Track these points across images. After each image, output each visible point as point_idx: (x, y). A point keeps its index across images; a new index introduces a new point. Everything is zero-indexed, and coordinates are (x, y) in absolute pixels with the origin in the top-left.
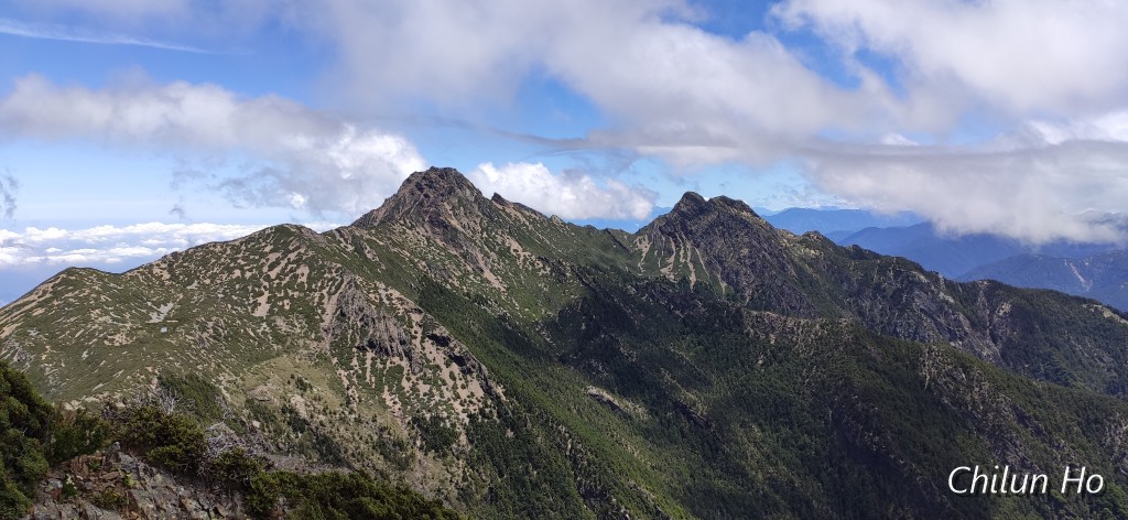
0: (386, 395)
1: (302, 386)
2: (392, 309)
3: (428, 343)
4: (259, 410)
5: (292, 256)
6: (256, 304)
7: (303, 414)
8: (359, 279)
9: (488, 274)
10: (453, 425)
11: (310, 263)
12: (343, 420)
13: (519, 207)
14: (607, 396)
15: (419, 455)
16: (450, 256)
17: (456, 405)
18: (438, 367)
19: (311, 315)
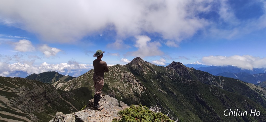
0: (130, 88)
1: (119, 86)
2: (131, 76)
3: (136, 81)
4: (114, 89)
5: (119, 69)
6: (114, 75)
7: (119, 90)
8: (127, 72)
9: (144, 72)
10: (139, 93)
11: (121, 70)
12: (124, 91)
13: (149, 63)
14: (161, 90)
15: (134, 96)
16: (139, 69)
17: (139, 90)
18: (137, 85)
19: (120, 76)
